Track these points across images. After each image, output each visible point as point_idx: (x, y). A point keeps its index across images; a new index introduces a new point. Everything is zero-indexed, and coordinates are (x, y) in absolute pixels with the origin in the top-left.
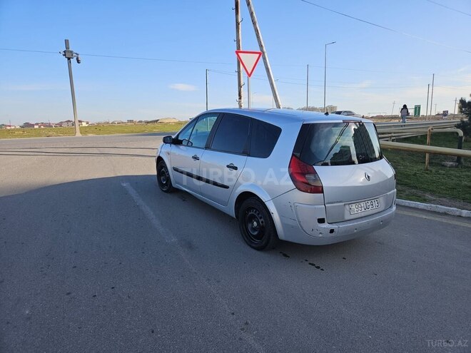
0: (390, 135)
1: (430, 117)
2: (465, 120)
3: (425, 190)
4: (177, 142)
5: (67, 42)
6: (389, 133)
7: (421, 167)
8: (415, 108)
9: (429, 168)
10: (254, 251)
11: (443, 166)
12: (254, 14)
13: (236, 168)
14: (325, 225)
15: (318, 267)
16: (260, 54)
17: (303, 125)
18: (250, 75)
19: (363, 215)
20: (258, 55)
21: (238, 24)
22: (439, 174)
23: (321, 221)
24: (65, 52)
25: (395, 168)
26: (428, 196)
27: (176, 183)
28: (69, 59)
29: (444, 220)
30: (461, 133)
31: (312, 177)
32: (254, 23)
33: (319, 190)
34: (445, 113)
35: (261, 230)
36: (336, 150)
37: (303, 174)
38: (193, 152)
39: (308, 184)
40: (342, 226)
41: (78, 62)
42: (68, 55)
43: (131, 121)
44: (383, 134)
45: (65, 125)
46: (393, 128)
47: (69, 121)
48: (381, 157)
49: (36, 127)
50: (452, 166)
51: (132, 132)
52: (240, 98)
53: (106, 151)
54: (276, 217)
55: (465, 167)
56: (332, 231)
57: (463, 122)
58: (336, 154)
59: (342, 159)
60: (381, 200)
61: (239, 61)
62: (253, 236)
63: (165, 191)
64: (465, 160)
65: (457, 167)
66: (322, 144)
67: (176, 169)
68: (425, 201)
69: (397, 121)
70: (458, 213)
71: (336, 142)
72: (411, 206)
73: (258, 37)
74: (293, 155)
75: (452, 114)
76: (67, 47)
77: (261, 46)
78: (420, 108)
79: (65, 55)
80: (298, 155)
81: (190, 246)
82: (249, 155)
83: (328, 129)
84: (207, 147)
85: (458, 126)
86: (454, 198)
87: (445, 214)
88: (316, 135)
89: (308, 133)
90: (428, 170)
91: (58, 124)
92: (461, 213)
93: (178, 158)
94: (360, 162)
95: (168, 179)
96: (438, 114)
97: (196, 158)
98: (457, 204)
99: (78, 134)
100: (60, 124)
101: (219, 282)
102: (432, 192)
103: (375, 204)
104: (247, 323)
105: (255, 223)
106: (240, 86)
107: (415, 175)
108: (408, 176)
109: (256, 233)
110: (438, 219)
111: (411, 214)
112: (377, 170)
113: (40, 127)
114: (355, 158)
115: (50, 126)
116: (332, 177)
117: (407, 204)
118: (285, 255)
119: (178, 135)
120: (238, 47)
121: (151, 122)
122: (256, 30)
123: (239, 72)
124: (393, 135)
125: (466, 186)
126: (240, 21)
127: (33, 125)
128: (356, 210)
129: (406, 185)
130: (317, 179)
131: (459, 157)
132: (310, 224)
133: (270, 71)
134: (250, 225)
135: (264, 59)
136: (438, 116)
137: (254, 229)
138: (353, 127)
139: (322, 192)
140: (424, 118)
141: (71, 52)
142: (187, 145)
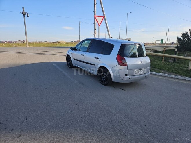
0: (151, 50)
1: (167, 44)
2: (178, 45)
3: (161, 69)
4: (75, 49)
5: (23, 8)
6: (150, 49)
7: (161, 62)
8: (161, 40)
9: (164, 62)
10: (104, 86)
11: (169, 62)
12: (102, 2)
13: (98, 58)
14: (127, 76)
15: (125, 90)
16: (103, 17)
17: (122, 44)
18: (99, 25)
19: (139, 74)
20: (103, 18)
21: (95, 5)
22: (167, 64)
23: (126, 75)
24: (22, 12)
25: (150, 59)
26: (162, 71)
27: (74, 64)
28: (24, 15)
29: (166, 78)
30: (176, 50)
31: (124, 61)
32: (101, 5)
33: (126, 65)
34: (173, 43)
35: (106, 79)
36: (132, 54)
37: (121, 60)
38: (82, 53)
39: (123, 63)
40: (133, 77)
41: (28, 16)
42: (24, 13)
43: (46, 42)
44: (148, 49)
45: (18, 42)
46: (152, 48)
47: (19, 41)
48: (146, 56)
49: (5, 43)
50: (172, 62)
51: (48, 46)
52: (95, 34)
53: (43, 53)
54: (112, 74)
55: (177, 62)
56: (130, 78)
57: (177, 46)
58: (131, 55)
59: (134, 56)
60: (145, 69)
61: (95, 19)
62: (104, 81)
63: (70, 67)
64: (177, 60)
65: (174, 62)
66: (127, 51)
67: (74, 59)
68: (161, 73)
69: (154, 45)
70: (171, 77)
71: (132, 51)
72: (156, 74)
73: (103, 11)
74: (118, 54)
75: (175, 43)
76: (23, 10)
77: (104, 14)
78: (163, 40)
79: (22, 13)
80: (120, 54)
81: (82, 84)
82: (103, 54)
83: (129, 46)
84: (87, 51)
85: (176, 47)
86: (171, 72)
87: (167, 77)
88: (126, 48)
89: (123, 47)
90: (163, 63)
91: (15, 42)
92: (172, 76)
93: (75, 55)
94: (139, 57)
95: (71, 63)
96: (170, 43)
97: (83, 55)
98: (172, 74)
99: (28, 46)
100: (16, 42)
101: (94, 93)
102: (164, 70)
103: (143, 71)
104: (104, 103)
105: (104, 77)
106: (95, 29)
107: (158, 64)
108: (156, 65)
109: (104, 80)
110: (164, 78)
111: (155, 76)
112: (145, 60)
113: (7, 43)
114: (138, 56)
115: (11, 42)
116: (130, 61)
117: (155, 74)
118: (114, 87)
119: (75, 47)
120: (95, 14)
121: (54, 42)
122: (102, 8)
123: (95, 24)
124: (152, 50)
125: (176, 68)
126: (96, 4)
127: (4, 42)
128: (137, 72)
129: (155, 67)
130: (126, 62)
131: (175, 58)
132: (123, 76)
133: (107, 24)
134: (102, 77)
135: (105, 19)
136: (170, 44)
137: (104, 79)
138: (138, 46)
139: (127, 66)
140: (164, 44)
141: (25, 12)
142: (79, 51)
